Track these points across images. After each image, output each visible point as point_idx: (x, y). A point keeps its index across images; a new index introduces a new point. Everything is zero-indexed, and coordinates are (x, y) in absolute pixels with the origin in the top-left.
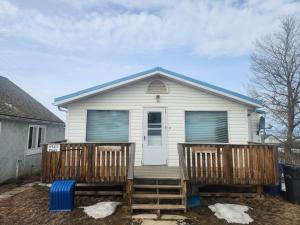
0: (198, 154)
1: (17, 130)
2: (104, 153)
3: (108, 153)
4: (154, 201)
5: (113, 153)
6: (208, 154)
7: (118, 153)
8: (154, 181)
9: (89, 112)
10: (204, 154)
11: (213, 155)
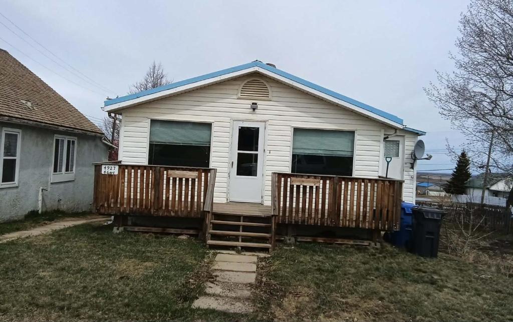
0: (298, 187)
1: (40, 143)
2: (174, 179)
3: (181, 180)
4: (236, 238)
5: (187, 180)
6: (311, 188)
7: (194, 181)
8: (237, 218)
9: (153, 122)
10: (305, 187)
11: (317, 188)
